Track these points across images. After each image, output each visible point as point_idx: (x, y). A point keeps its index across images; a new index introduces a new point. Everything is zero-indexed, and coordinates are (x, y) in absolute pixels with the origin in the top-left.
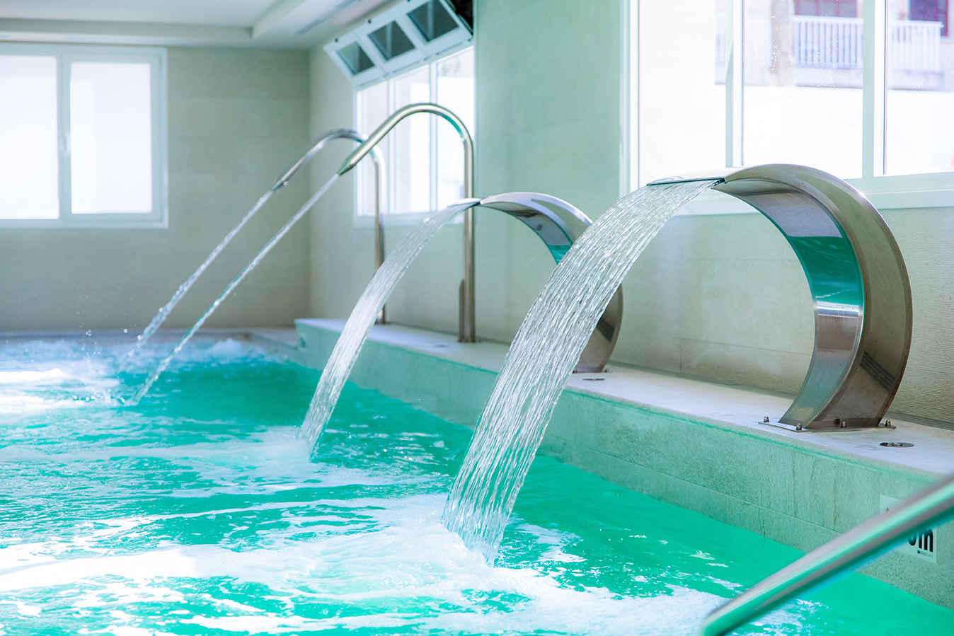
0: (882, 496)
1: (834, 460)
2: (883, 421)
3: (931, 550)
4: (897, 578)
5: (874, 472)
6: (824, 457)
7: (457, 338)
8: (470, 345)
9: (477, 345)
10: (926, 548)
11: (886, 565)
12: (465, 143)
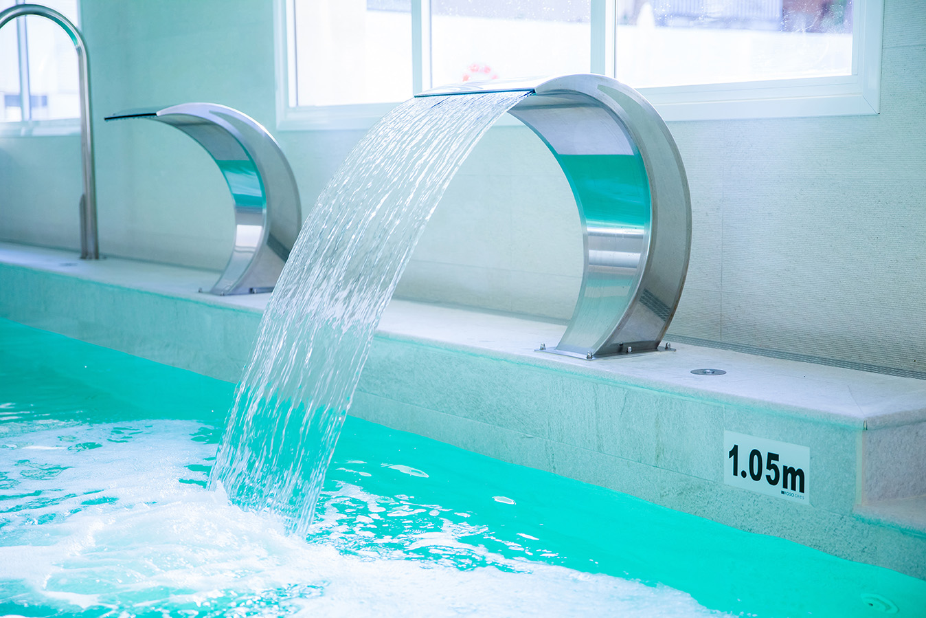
0: (726, 432)
1: (656, 393)
2: (662, 344)
3: (802, 490)
4: (750, 519)
5: (714, 406)
6: (641, 389)
7: (79, 255)
8: (94, 262)
9: (101, 262)
10: (793, 488)
11: (734, 506)
12: (79, 50)
